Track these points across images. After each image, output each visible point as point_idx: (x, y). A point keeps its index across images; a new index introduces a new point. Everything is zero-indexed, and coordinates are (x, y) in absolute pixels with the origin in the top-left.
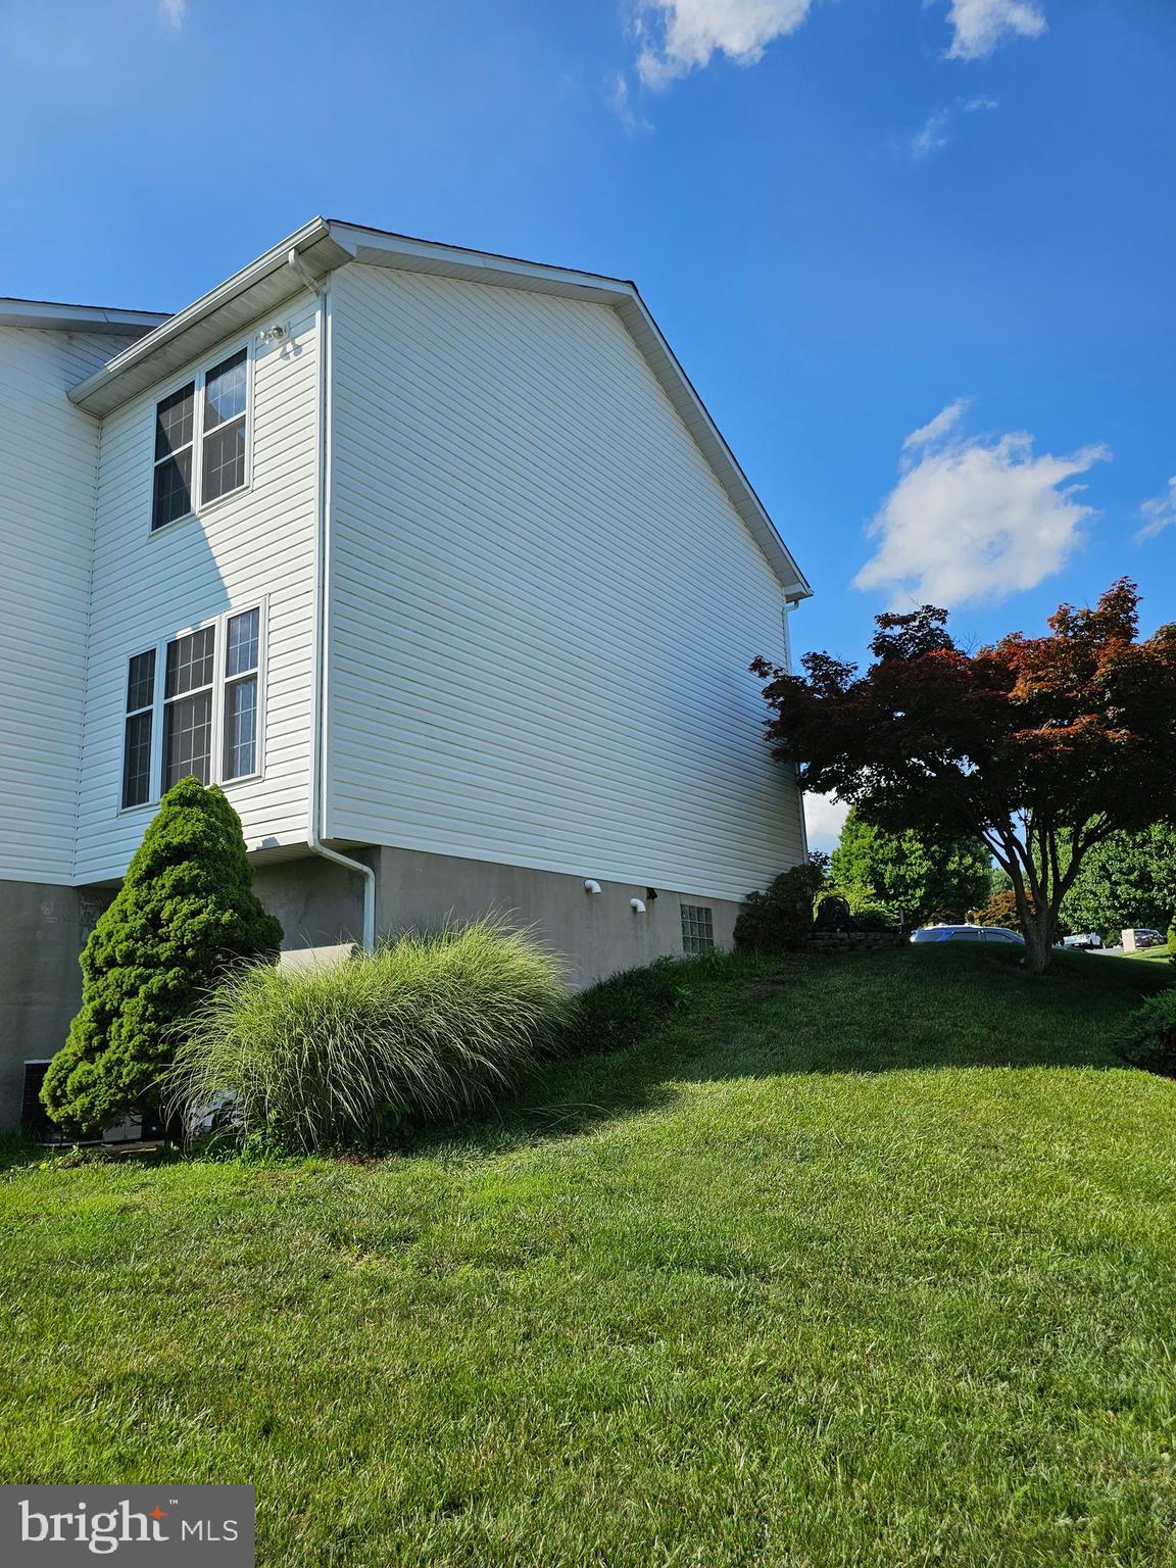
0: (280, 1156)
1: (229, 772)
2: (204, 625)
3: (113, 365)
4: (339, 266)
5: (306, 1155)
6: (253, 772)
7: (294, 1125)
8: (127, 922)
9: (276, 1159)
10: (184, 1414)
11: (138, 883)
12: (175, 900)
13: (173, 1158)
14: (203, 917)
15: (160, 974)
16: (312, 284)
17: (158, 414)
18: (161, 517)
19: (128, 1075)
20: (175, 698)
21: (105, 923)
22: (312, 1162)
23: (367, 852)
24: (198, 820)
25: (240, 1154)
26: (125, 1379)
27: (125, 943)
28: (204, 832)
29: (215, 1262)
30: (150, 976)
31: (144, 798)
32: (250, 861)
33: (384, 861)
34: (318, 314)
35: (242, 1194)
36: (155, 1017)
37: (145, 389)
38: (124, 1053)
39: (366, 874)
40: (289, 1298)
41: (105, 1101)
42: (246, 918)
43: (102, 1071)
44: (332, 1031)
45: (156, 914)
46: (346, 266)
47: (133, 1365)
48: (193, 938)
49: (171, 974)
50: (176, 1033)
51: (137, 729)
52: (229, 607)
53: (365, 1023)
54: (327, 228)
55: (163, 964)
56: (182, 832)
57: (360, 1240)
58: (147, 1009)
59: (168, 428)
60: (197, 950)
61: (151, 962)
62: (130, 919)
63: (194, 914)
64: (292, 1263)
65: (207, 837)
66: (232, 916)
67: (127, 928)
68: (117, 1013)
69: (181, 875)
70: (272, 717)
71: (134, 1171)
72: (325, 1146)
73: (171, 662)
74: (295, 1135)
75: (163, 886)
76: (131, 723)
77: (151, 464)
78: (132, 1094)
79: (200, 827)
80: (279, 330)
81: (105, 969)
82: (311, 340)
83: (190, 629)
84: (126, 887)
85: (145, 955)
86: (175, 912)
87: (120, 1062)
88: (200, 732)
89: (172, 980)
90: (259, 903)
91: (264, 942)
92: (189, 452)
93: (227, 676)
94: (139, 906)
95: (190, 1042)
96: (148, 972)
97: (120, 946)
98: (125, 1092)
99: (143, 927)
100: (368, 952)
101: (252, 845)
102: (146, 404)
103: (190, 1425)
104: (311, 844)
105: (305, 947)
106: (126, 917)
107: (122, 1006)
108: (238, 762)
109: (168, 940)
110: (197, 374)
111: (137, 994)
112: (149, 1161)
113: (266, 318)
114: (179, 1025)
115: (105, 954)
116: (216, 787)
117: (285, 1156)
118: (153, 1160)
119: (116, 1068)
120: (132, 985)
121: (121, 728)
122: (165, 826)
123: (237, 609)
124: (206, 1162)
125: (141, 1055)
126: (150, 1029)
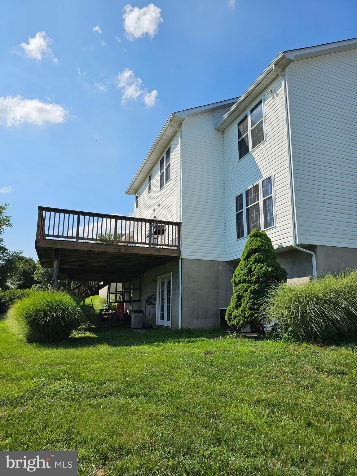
0: (294, 341)
1: (266, 226)
2: (256, 184)
3: (225, 117)
4: (288, 65)
5: (303, 342)
6: (273, 225)
7: (297, 332)
8: (243, 271)
9: (293, 342)
10: (282, 414)
11: (244, 260)
12: (255, 264)
13: (262, 339)
14: (263, 269)
15: (253, 286)
16: (280, 73)
17: (238, 126)
18: (241, 156)
19: (248, 314)
20: (249, 207)
21: (237, 271)
22: (305, 345)
23: (312, 247)
24: (259, 241)
25: (282, 340)
26: (263, 400)
27: (243, 277)
28: (261, 244)
29: (281, 371)
30: (250, 286)
31: (243, 236)
32: (275, 252)
33: (318, 250)
34: (283, 82)
35: (285, 352)
36: (253, 298)
37: (234, 120)
38: (246, 308)
39: (312, 254)
40: (307, 386)
41: (242, 321)
42: (276, 269)
43: (240, 312)
44: (308, 304)
45: (250, 268)
46: (291, 64)
47: (264, 397)
48: (261, 275)
49: (256, 285)
50: (260, 303)
51: (239, 217)
52: (262, 177)
53: (319, 302)
54: (284, 54)
55: (254, 283)
56: (255, 245)
57: (327, 371)
58: (251, 295)
59: (241, 130)
60: (263, 279)
61: (250, 282)
62: (243, 270)
63: (261, 268)
64: (305, 375)
65: (262, 246)
66: (272, 268)
67: (243, 273)
68: (243, 296)
69: (256, 257)
70: (278, 208)
71: (252, 341)
72: (308, 340)
73: (247, 197)
74: (298, 336)
75: (251, 260)
76: (238, 215)
77: (237, 141)
78: (249, 319)
79: (260, 243)
80: (271, 91)
81: (238, 284)
82: (281, 91)
83: (251, 186)
84: (241, 261)
85: (248, 280)
86: (255, 268)
87: (245, 310)
88: (257, 215)
89: (257, 287)
90: (279, 265)
91: (282, 277)
92: (247, 135)
93: (263, 198)
94: (246, 266)
95: (264, 305)
96: (250, 285)
97: (242, 278)
98: (247, 319)
99: (247, 272)
100: (315, 279)
101: (275, 247)
102: (234, 125)
103: (285, 418)
104: (294, 246)
105: (294, 277)
106: (242, 269)
107: (244, 294)
108: (269, 223)
109: (254, 276)
110: (248, 112)
111: (248, 291)
112: (256, 339)
113: (267, 89)
114: (260, 300)
115: (238, 280)
116: (263, 231)
117: (296, 342)
118: (257, 339)
119: (244, 312)
120: (246, 289)
121: (235, 217)
122: (250, 243)
123: (265, 178)
124: (272, 341)
125: (250, 309)
126: (252, 301)
